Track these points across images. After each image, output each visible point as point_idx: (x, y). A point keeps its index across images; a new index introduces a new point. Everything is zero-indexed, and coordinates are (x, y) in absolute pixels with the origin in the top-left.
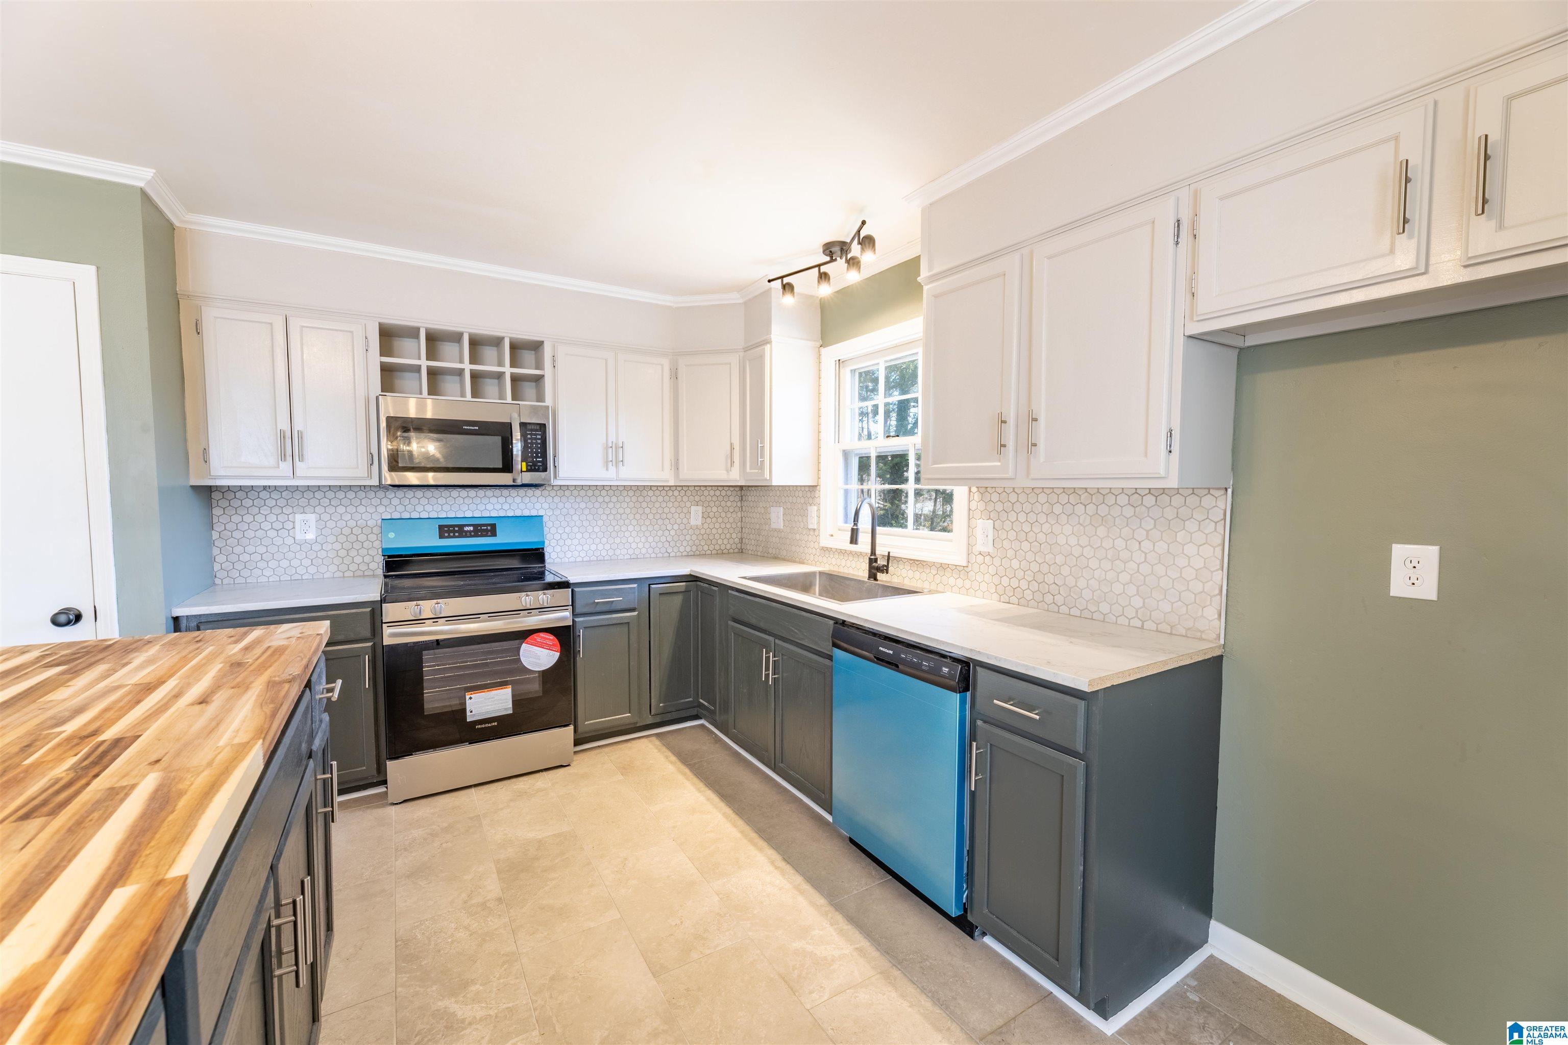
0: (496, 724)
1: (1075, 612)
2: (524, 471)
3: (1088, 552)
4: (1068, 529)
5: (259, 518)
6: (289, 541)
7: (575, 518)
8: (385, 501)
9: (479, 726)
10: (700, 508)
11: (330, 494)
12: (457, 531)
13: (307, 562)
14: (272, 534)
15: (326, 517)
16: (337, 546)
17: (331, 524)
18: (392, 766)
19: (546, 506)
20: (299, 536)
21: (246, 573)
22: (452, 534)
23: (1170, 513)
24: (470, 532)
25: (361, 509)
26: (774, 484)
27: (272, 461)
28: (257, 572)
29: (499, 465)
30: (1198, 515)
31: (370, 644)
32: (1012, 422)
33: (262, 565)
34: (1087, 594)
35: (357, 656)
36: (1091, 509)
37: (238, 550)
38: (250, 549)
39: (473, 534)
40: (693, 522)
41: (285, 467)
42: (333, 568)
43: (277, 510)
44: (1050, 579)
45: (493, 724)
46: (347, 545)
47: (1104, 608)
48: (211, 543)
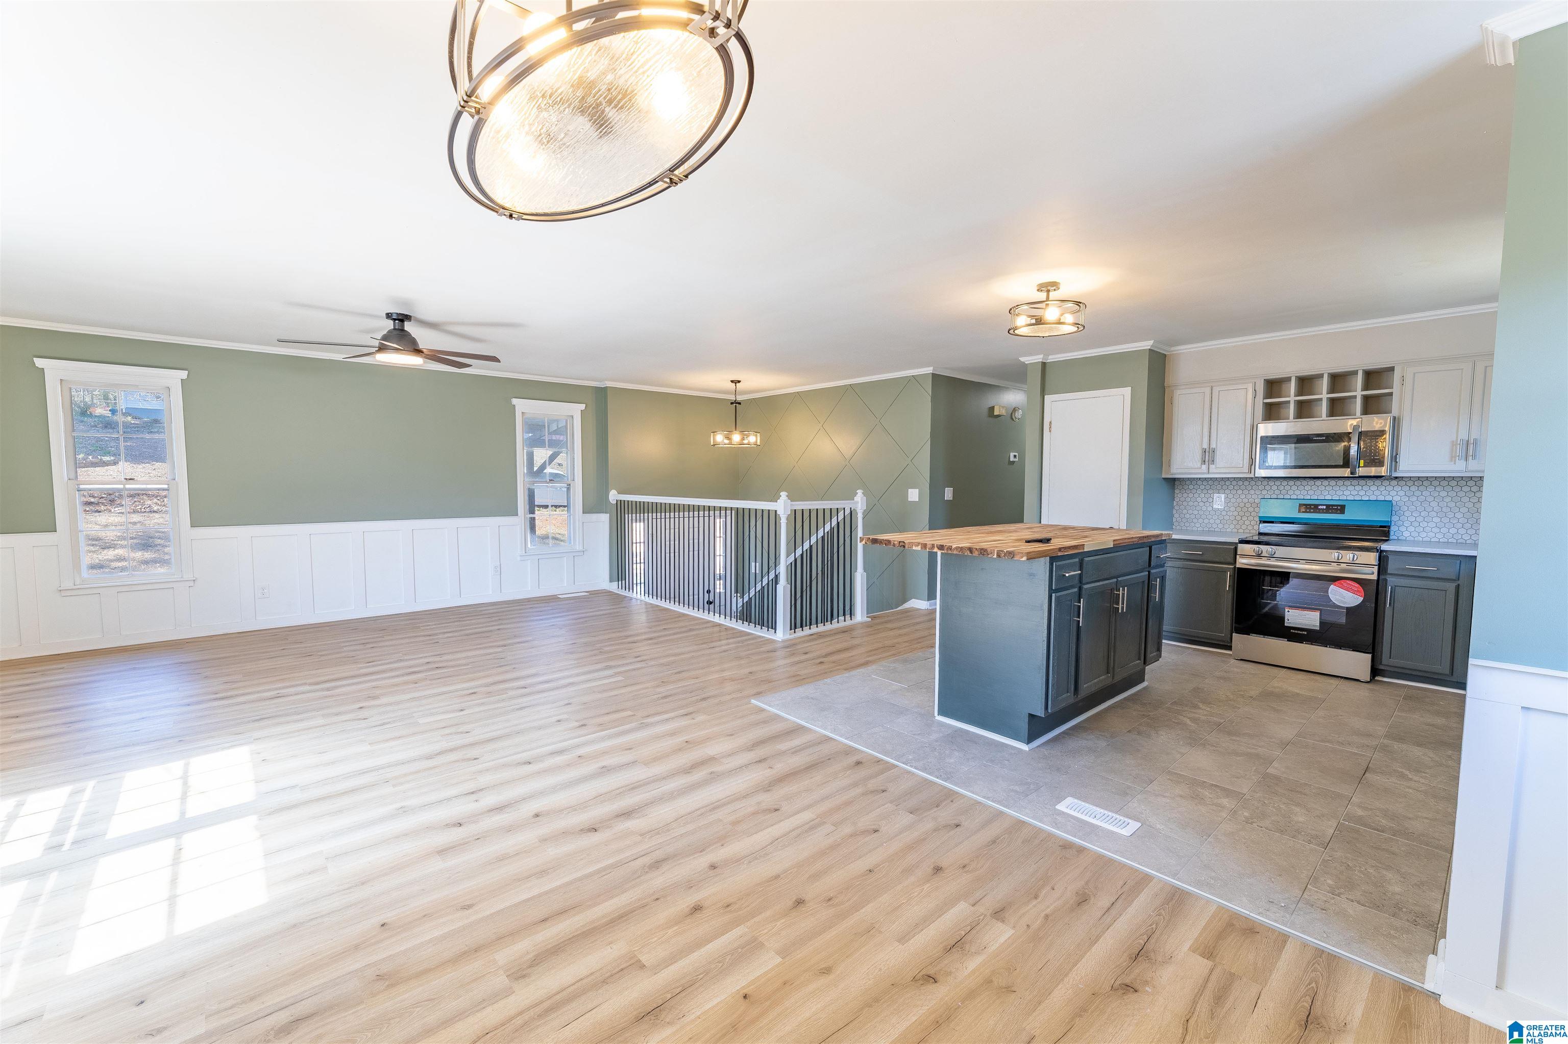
0: (1306, 633)
2: (1361, 467)
5: (1197, 495)
6: (1210, 509)
7: (1434, 504)
8: (1268, 487)
9: (1293, 631)
11: (1234, 483)
12: (1312, 509)
13: (1218, 521)
14: (1201, 504)
15: (1231, 496)
16: (1236, 513)
17: (1233, 500)
18: (1238, 639)
19: (1402, 493)
20: (1215, 506)
21: (1187, 524)
22: (1308, 510)
24: (1323, 509)
25: (1252, 492)
27: (1199, 464)
28: (1193, 524)
29: (1339, 462)
31: (1233, 567)
33: (1195, 521)
35: (1224, 571)
37: (1185, 511)
38: (1190, 512)
39: (1325, 511)
41: (1204, 467)
42: (1232, 526)
43: (1205, 491)
45: (1304, 633)
46: (1241, 513)
48: (1173, 507)
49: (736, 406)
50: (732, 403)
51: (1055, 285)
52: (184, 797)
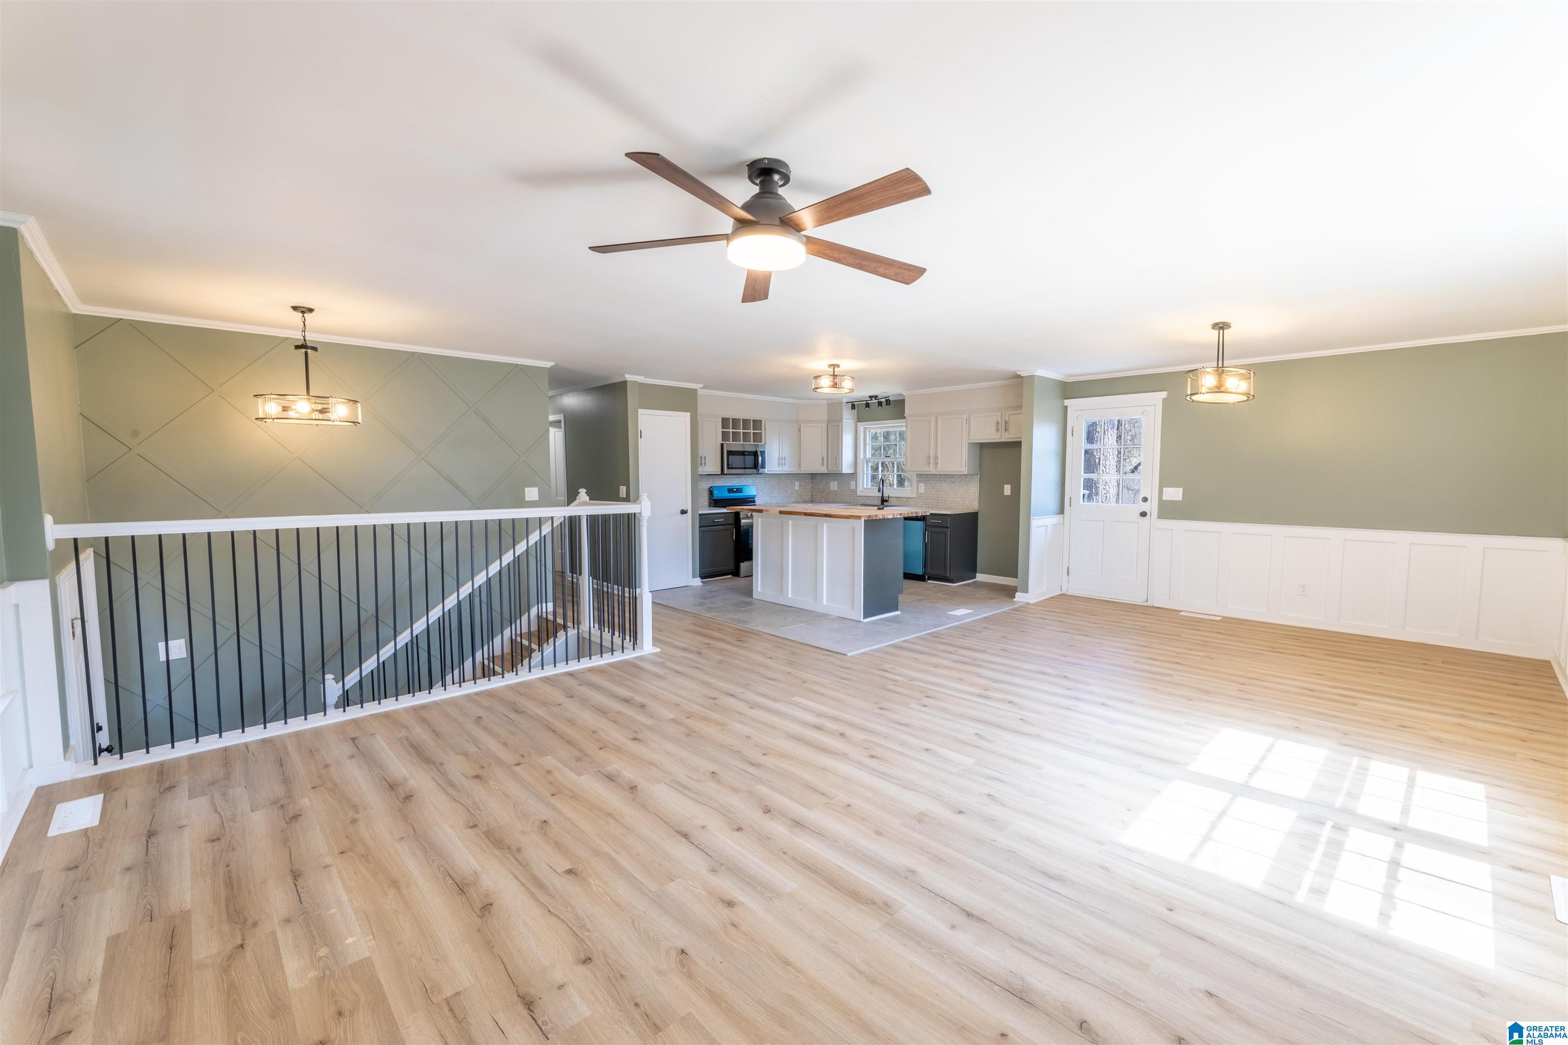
1: (947, 507)
2: (757, 469)
3: (950, 491)
4: (945, 485)
7: (766, 485)
10: (798, 482)
12: (731, 491)
23: (968, 480)
24: (734, 491)
26: (843, 472)
29: (753, 466)
30: (973, 480)
32: (932, 457)
34: (950, 502)
36: (950, 479)
39: (736, 492)
40: (796, 488)
41: (702, 468)
44: (940, 499)
47: (954, 505)
49: (306, 353)
50: (297, 347)
51: (838, 366)
52: (1223, 814)
